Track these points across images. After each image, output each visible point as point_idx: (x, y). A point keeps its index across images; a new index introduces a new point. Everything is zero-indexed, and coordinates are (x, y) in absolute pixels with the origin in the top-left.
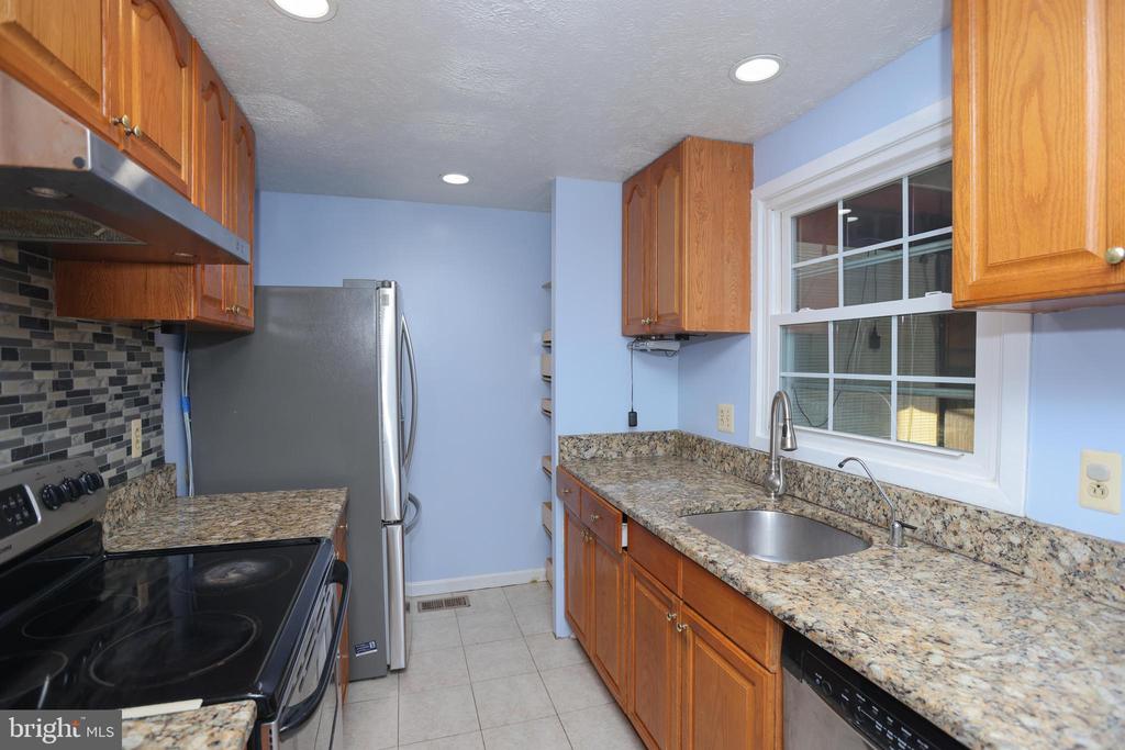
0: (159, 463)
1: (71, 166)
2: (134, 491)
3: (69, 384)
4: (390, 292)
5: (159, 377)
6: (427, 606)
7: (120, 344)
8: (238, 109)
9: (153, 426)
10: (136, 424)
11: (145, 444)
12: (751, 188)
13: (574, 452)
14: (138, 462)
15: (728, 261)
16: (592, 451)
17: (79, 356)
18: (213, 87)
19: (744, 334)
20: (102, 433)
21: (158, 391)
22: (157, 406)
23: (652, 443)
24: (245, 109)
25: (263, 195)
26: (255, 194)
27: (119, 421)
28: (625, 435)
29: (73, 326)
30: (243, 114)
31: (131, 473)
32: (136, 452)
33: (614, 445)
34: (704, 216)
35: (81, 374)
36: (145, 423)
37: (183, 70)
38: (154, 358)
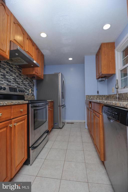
0: (33, 95)
1: (16, 49)
2: (29, 96)
3: (23, 82)
4: (60, 74)
5: (34, 85)
6: (67, 123)
7: (29, 80)
8: (41, 52)
9: (32, 91)
10: (30, 89)
11: (31, 92)
12: (115, 49)
13: (88, 98)
14: (30, 94)
15: (110, 62)
16: (91, 98)
17: (24, 79)
18: (37, 49)
19: (115, 74)
20: (26, 89)
21: (33, 87)
22: (33, 89)
23: (102, 97)
24: (42, 52)
25: (46, 66)
26: (45, 66)
27: (28, 88)
28: (97, 95)
29: (24, 76)
30: (42, 53)
31: (29, 95)
32: (30, 93)
33: (95, 97)
34: (105, 55)
35: (24, 81)
36: (31, 90)
37: (34, 47)
38: (33, 83)
